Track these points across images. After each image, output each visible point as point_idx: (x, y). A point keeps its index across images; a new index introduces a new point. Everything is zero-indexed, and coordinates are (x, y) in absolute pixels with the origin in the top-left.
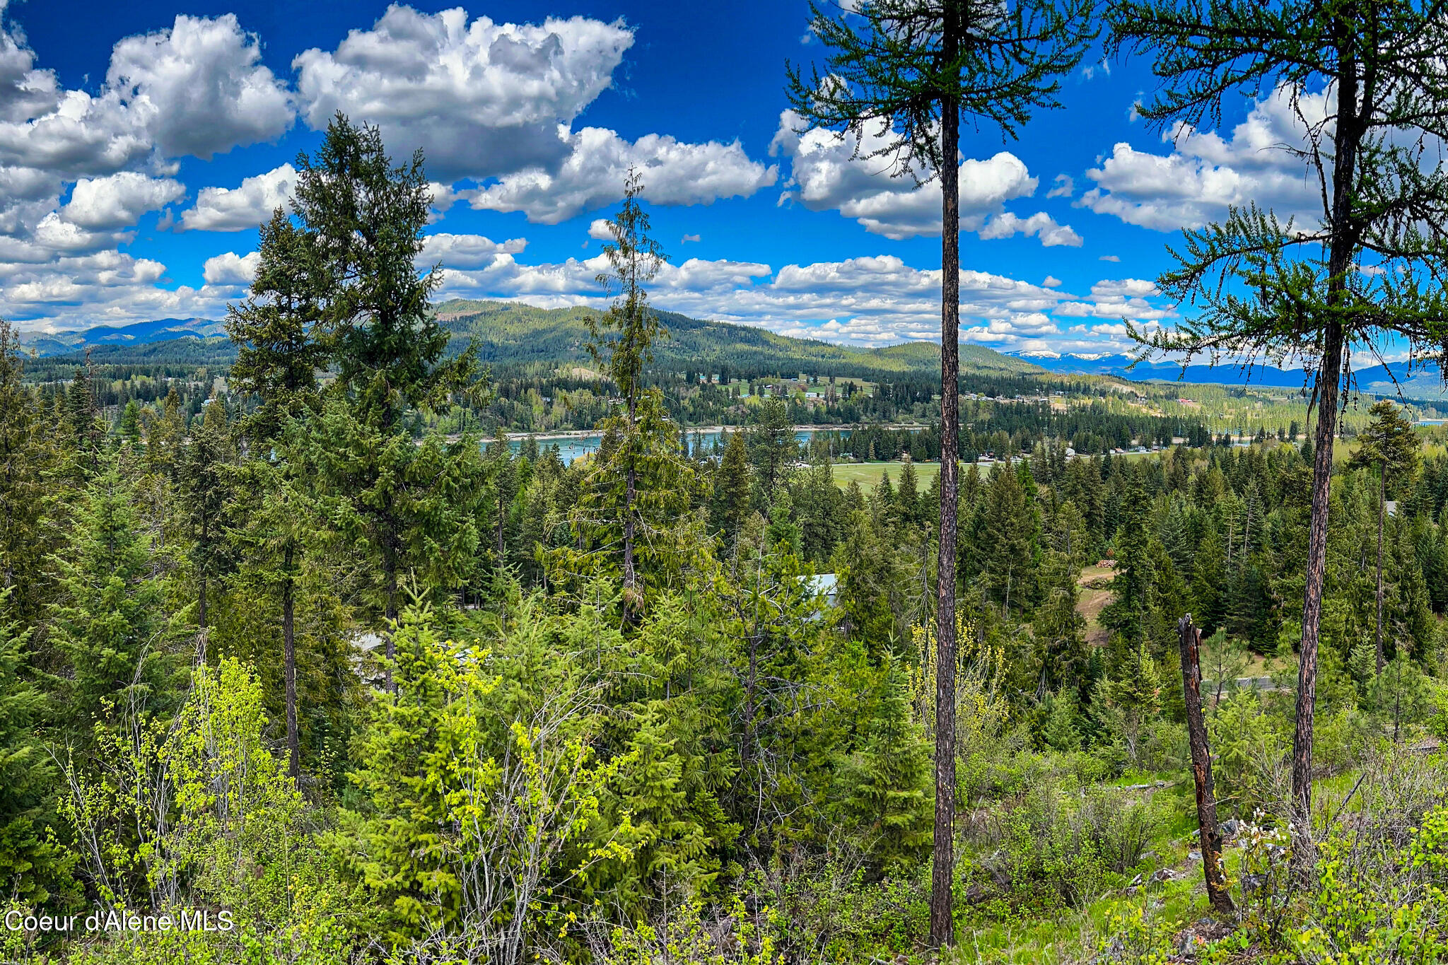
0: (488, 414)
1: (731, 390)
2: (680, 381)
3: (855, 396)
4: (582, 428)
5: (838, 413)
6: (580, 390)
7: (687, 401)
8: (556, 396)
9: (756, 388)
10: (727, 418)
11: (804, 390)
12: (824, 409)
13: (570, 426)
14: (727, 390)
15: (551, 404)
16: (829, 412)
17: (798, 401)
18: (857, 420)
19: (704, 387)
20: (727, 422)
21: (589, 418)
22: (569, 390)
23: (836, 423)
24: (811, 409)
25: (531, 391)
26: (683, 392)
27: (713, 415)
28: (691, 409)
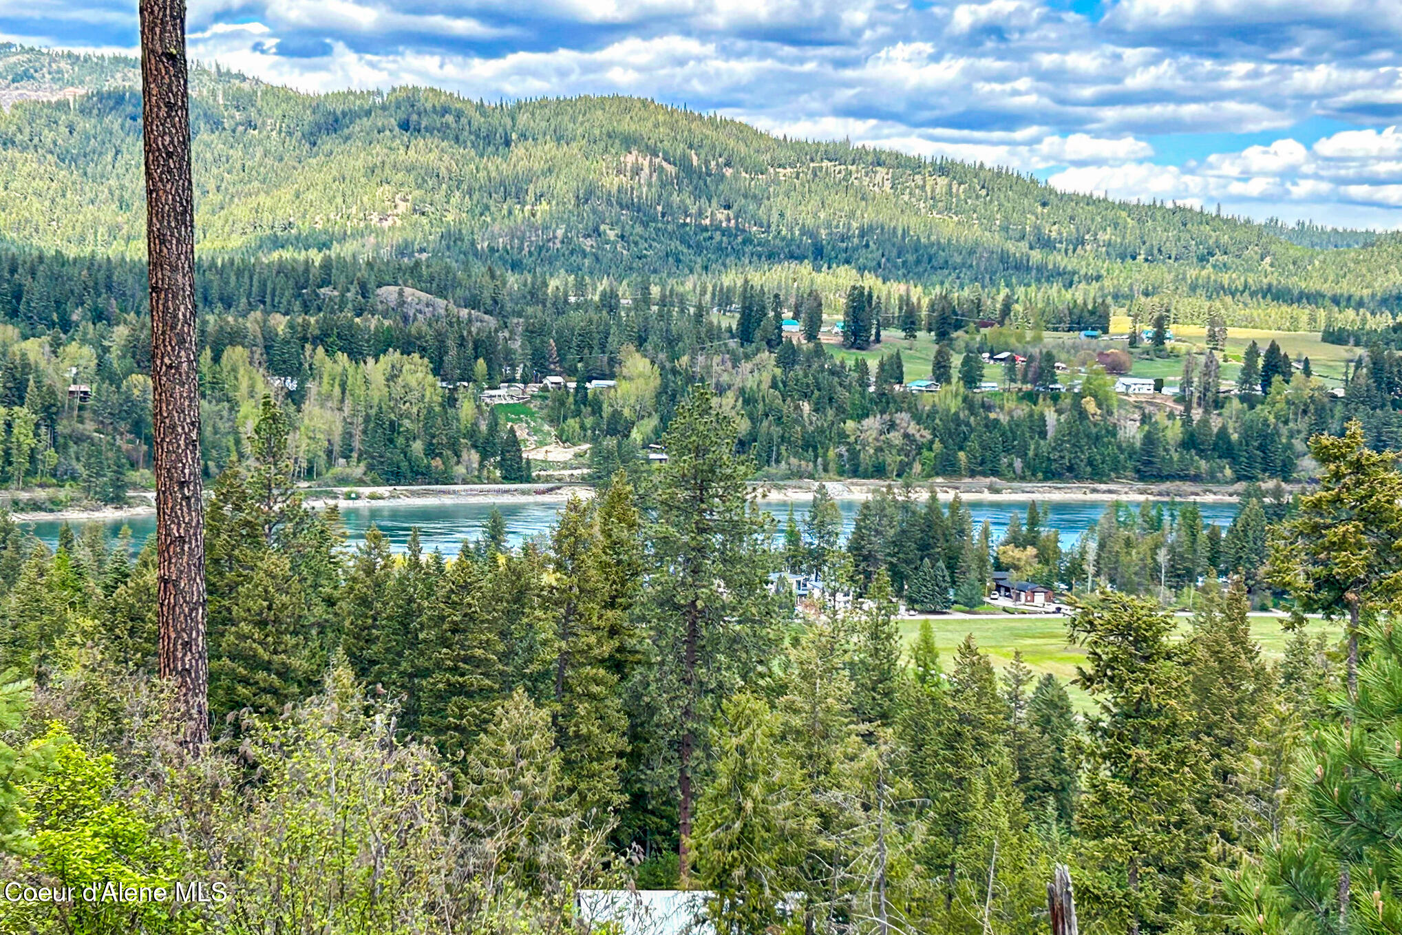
0: (89, 427)
1: (873, 364)
2: (714, 334)
3: (1283, 390)
4: (394, 476)
5: (1223, 448)
6: (394, 356)
7: (729, 399)
8: (314, 373)
9: (956, 360)
10: (854, 454)
11: (1117, 369)
12: (1174, 431)
13: (359, 471)
14: (862, 368)
15: (298, 398)
16: (1191, 442)
17: (1090, 405)
18: (1285, 471)
19: (788, 357)
20: (854, 469)
21: (418, 446)
22: (356, 355)
23: (1213, 478)
24: (1132, 431)
25: (235, 354)
26: (718, 367)
27: (811, 445)
28: (743, 426)
